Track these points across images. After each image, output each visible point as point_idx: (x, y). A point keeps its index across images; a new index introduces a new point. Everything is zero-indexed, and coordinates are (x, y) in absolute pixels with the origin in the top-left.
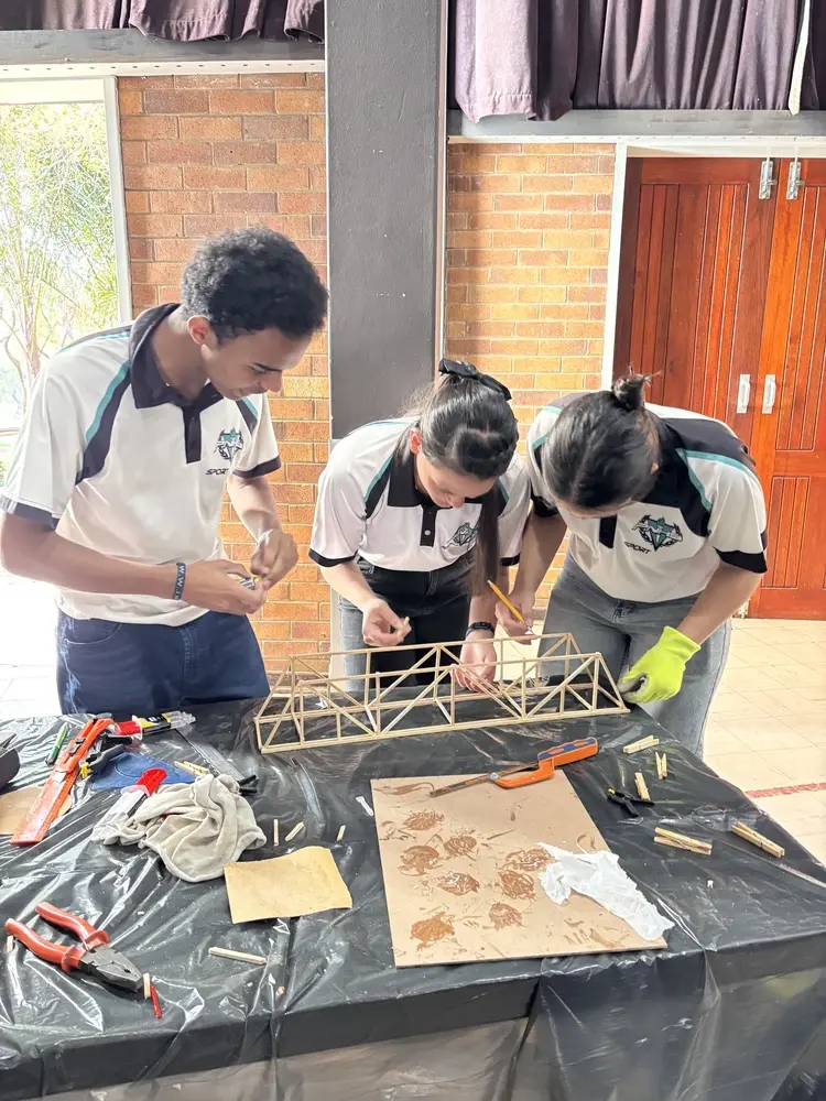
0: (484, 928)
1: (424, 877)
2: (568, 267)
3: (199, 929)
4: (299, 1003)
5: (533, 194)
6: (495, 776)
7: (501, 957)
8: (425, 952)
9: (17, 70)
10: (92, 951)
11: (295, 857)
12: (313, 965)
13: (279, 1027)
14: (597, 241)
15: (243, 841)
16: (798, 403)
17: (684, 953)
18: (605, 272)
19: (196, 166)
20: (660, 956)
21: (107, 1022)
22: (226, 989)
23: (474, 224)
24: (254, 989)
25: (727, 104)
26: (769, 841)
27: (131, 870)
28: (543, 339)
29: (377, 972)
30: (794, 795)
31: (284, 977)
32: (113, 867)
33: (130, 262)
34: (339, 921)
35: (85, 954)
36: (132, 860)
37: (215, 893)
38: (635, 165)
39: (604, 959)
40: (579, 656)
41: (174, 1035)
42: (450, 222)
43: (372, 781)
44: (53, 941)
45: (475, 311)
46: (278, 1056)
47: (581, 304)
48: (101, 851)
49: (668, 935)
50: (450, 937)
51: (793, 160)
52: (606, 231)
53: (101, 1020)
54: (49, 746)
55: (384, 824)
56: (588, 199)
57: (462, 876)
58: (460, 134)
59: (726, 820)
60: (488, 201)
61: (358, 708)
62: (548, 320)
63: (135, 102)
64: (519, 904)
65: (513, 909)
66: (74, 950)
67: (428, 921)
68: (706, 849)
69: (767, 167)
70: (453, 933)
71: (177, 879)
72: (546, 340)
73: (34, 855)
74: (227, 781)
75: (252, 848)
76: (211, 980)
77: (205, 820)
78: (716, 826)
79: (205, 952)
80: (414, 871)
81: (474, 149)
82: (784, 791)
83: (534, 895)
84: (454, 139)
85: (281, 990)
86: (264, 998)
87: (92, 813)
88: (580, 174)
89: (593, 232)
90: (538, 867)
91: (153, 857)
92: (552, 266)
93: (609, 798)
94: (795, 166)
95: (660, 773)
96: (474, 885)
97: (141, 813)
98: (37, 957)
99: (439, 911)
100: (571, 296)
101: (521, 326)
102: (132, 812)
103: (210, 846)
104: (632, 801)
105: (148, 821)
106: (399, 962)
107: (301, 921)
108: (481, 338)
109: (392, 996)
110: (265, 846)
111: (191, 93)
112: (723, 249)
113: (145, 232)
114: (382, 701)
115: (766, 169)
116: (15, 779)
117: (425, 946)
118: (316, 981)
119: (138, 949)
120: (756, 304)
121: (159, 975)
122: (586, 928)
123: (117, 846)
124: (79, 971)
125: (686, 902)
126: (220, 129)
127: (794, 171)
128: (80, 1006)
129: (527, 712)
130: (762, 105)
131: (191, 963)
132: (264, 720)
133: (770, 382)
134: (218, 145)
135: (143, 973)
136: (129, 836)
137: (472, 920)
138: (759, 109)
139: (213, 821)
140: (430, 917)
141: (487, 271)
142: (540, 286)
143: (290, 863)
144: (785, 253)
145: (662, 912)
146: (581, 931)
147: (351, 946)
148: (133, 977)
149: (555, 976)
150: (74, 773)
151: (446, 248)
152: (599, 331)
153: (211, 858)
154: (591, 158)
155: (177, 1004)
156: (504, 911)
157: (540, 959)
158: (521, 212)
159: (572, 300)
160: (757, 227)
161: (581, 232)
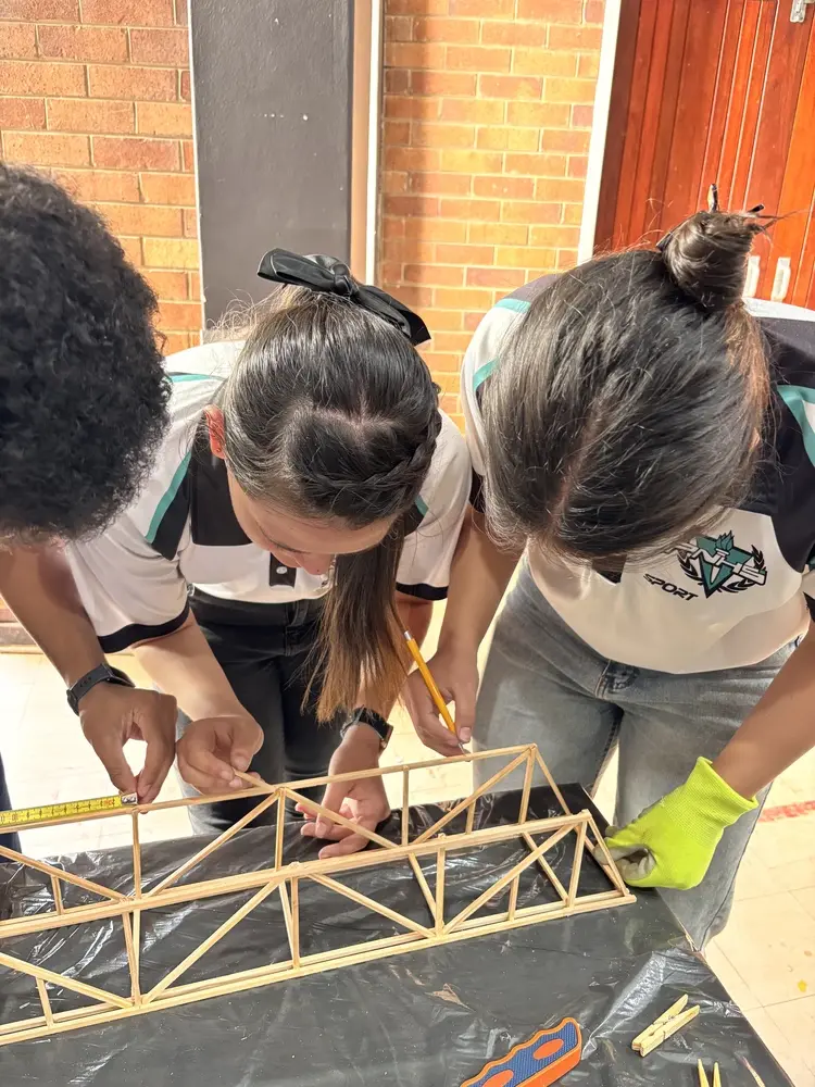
2: (543, 101)
14: (585, 66)
18: (590, 110)
23: (421, 34)
28: (506, 201)
42: (388, 30)
45: (420, 158)
47: (557, 154)
52: (595, 52)
62: (514, 174)
72: (511, 201)
89: (577, 53)
92: (522, 98)
100: (545, 143)
101: (479, 180)
112: (740, 88)
120: (774, 164)
133: (783, 266)
141: (437, 101)
142: (507, 126)
151: (382, 67)
152: (578, 192)
158: (483, 21)
159: (545, 147)
160: (785, 61)
161: (564, 53)
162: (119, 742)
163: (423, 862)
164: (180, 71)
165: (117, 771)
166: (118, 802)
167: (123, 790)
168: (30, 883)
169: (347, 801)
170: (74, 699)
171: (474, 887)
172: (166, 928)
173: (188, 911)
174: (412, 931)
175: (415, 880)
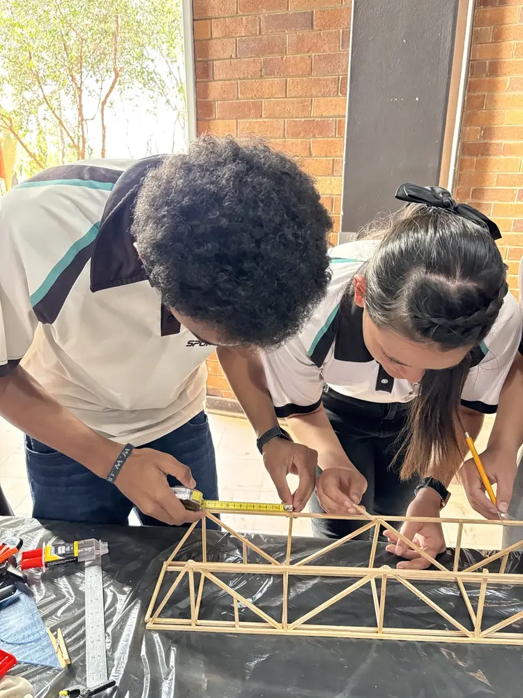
23: (498, 37)
42: (474, 38)
60: (513, 13)
113: (208, 55)
141: (506, 79)
151: (469, 61)
162: (285, 473)
163: (468, 586)
164: (341, 77)
165: (282, 490)
166: (282, 509)
167: (284, 501)
168: (230, 545)
169: (417, 535)
170: (261, 444)
171: (503, 612)
172: (303, 588)
173: (316, 581)
174: (459, 630)
175: (461, 596)
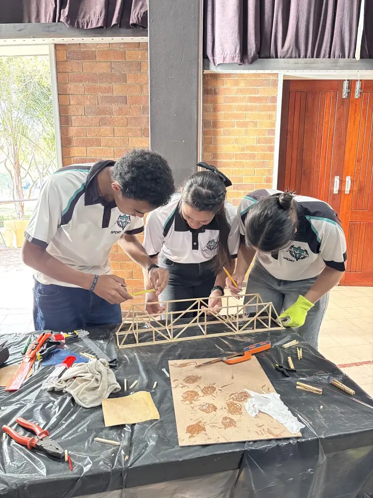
0: (219, 428)
1: (192, 405)
2: (257, 128)
3: (90, 430)
4: (135, 463)
5: (241, 96)
6: (225, 359)
7: (227, 441)
8: (193, 439)
9: (10, 41)
10: (42, 440)
11: (133, 396)
12: (142, 445)
13: (126, 474)
14: (270, 117)
15: (110, 389)
16: (361, 190)
17: (310, 439)
18: (274, 130)
19: (90, 84)
20: (299, 440)
21: (48, 472)
22: (102, 456)
23: (215, 109)
24: (115, 457)
25: (328, 56)
26: (348, 388)
27: (59, 403)
28: (246, 161)
29: (171, 449)
30: (361, 366)
31: (128, 451)
32: (50, 401)
33: (61, 127)
34: (153, 426)
35: (38, 441)
36: (60, 398)
37: (98, 413)
38: (287, 83)
39: (274, 441)
40: (263, 304)
41: (79, 478)
42: (205, 109)
43: (169, 361)
44: (23, 435)
45: (216, 148)
46: (126, 488)
47: (264, 145)
48: (46, 394)
49: (302, 431)
50: (204, 432)
51: (357, 80)
52: (274, 112)
53: (45, 471)
54: (23, 346)
55: (175, 381)
56: (266, 98)
57: (209, 404)
58: (209, 69)
59: (329, 379)
60: (221, 99)
61: (163, 328)
62: (249, 152)
63: (63, 56)
64: (235, 417)
65: (233, 420)
66: (33, 439)
67: (194, 425)
68: (320, 392)
69: (346, 84)
70: (205, 431)
71: (80, 406)
72: (248, 161)
73: (15, 396)
74: (103, 361)
75: (114, 392)
76: (95, 453)
77: (93, 380)
78: (324, 381)
79: (93, 440)
80: (188, 402)
81: (215, 76)
82: (356, 364)
83: (242, 413)
84: (206, 72)
85: (127, 457)
86: (119, 462)
87: (41, 377)
88: (263, 87)
89: (268, 113)
90: (244, 400)
91: (69, 396)
92: (250, 128)
93: (276, 368)
94: (358, 83)
95: (299, 357)
96: (215, 409)
97: (64, 376)
98: (17, 443)
99: (199, 420)
100: (259, 141)
101: (236, 155)
102: (60, 376)
103: (95, 391)
104: (286, 370)
105: (67, 380)
106: (181, 444)
107: (137, 425)
108: (218, 160)
109: (177, 460)
110: (120, 391)
111: (88, 51)
112: (326, 120)
113: (67, 113)
114: (173, 325)
115: (346, 85)
116: (7, 361)
117: (192, 437)
118: (143, 453)
119: (62, 439)
120: (341, 145)
121: (72, 451)
122: (265, 428)
123: (53, 392)
124: (36, 449)
125: (310, 415)
126: (101, 67)
127: (358, 85)
128: (36, 465)
129: (239, 329)
130: (344, 56)
131: (86, 445)
132: (120, 334)
133: (348, 179)
134: (100, 74)
135: (64, 450)
136: (58, 387)
137: (214, 424)
138: (342, 58)
139: (97, 380)
140: (195, 423)
141: (221, 130)
142: (245, 137)
143: (132, 399)
144: (355, 122)
145: (299, 420)
146: (263, 430)
147: (159, 437)
148: (60, 451)
149: (251, 449)
150: (34, 358)
151: (203, 120)
152: (272, 157)
153: (97, 396)
154: (267, 80)
155: (80, 464)
156: (228, 420)
157: (244, 442)
158: (236, 104)
159: (259, 143)
160: (342, 111)
161: (263, 113)
164: (143, 128)
